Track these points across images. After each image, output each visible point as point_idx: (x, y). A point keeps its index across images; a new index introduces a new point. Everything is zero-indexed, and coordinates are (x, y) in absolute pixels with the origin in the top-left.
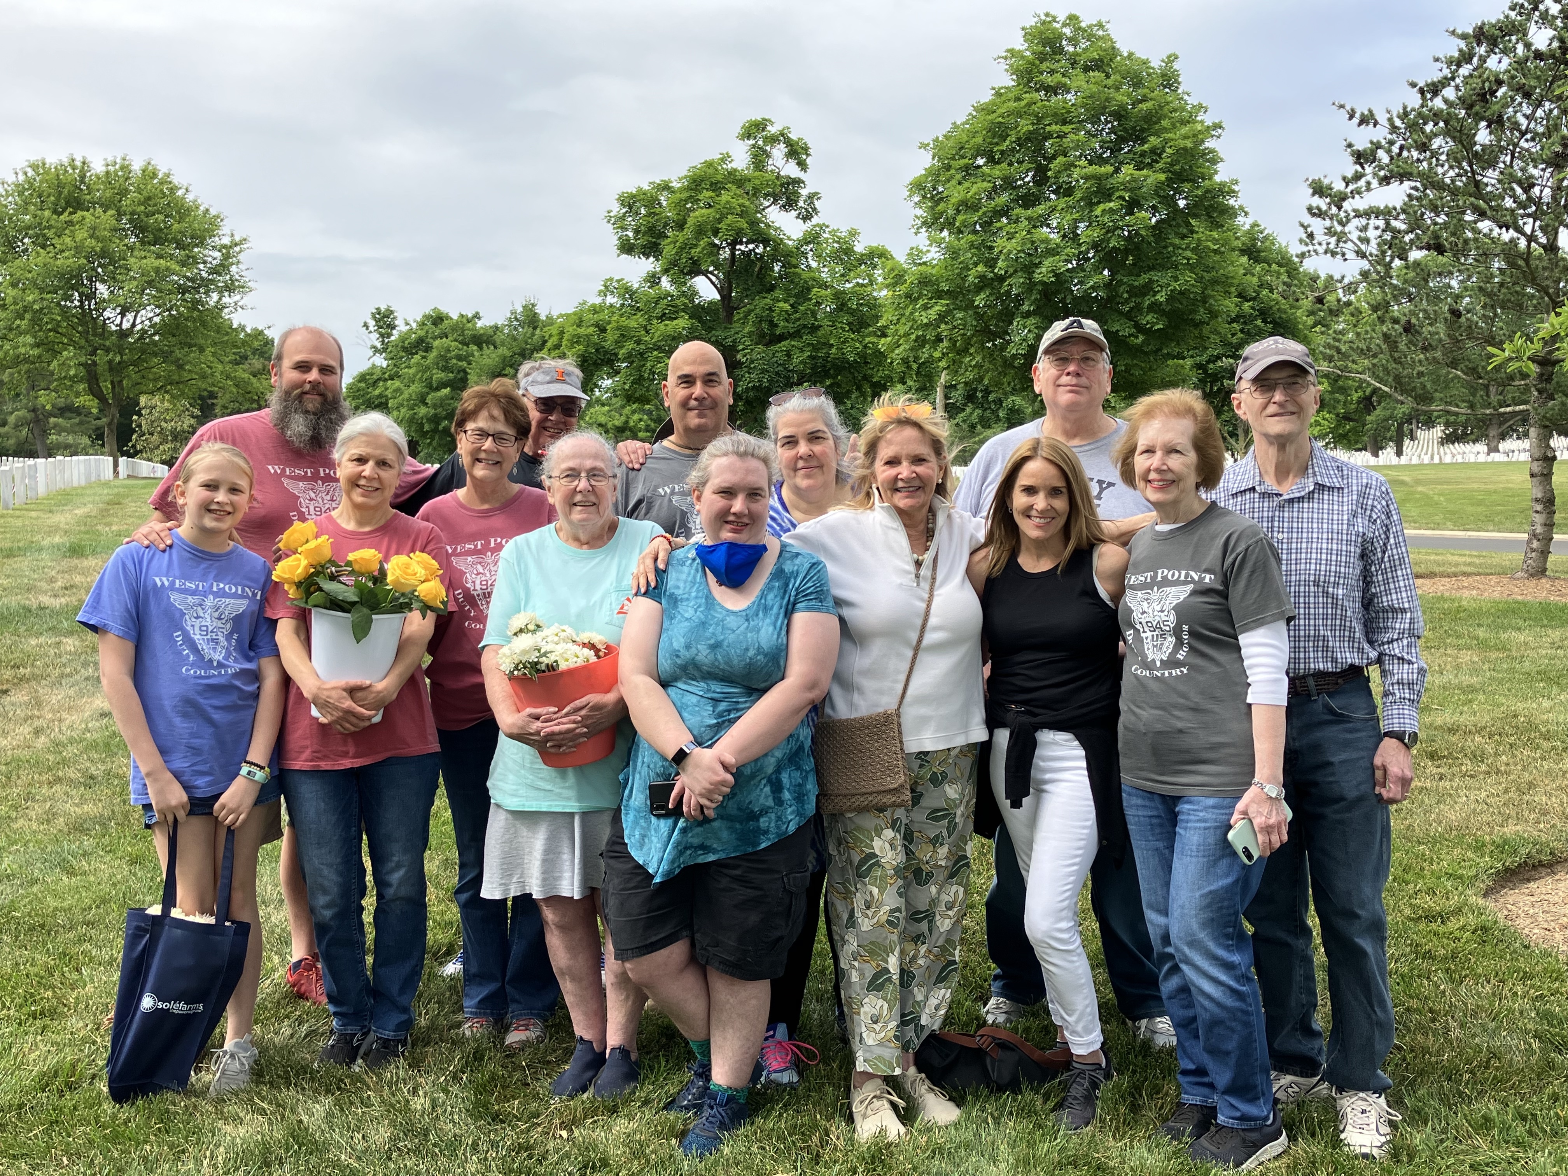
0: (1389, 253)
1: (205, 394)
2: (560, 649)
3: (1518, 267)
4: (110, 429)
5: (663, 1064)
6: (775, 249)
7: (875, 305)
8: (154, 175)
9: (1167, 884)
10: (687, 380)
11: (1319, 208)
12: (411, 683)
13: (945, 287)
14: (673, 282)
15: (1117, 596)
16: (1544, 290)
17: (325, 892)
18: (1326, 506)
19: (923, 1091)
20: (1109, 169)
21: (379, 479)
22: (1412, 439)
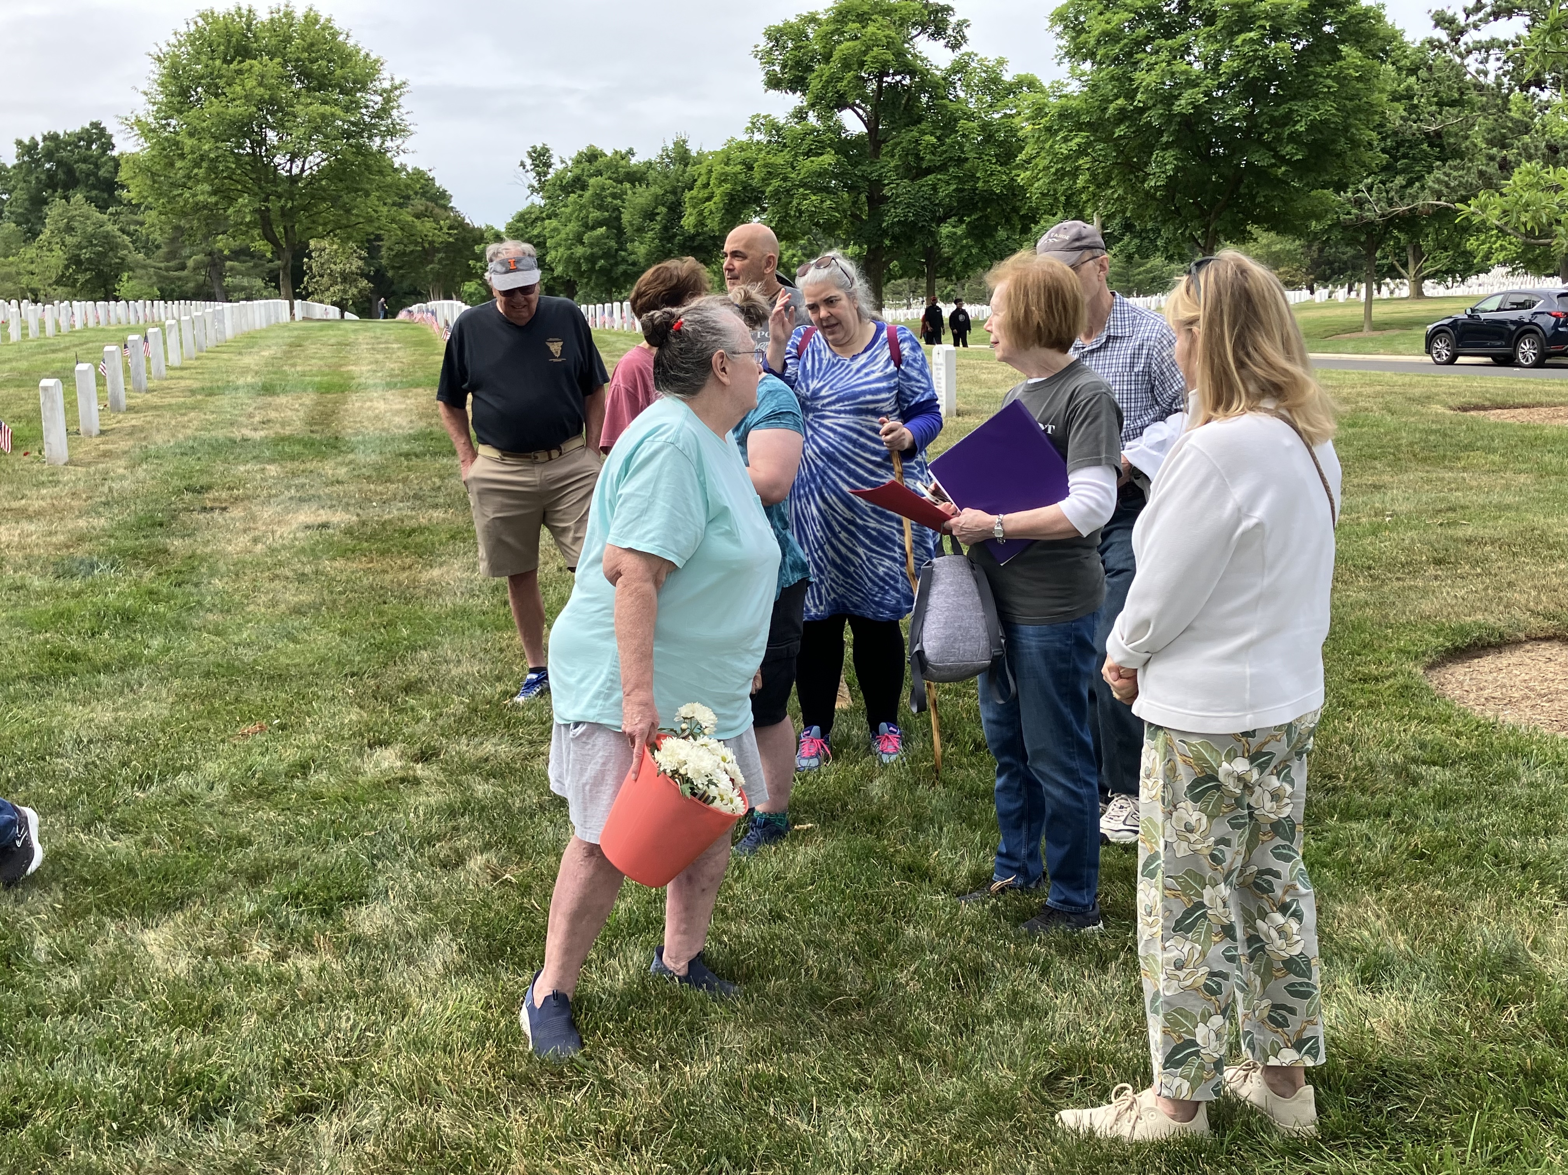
1: (372, 236)
4: (283, 271)
6: (922, 80)
7: (1017, 137)
8: (317, 21)
11: (1440, 40)
13: (1085, 119)
14: (819, 117)
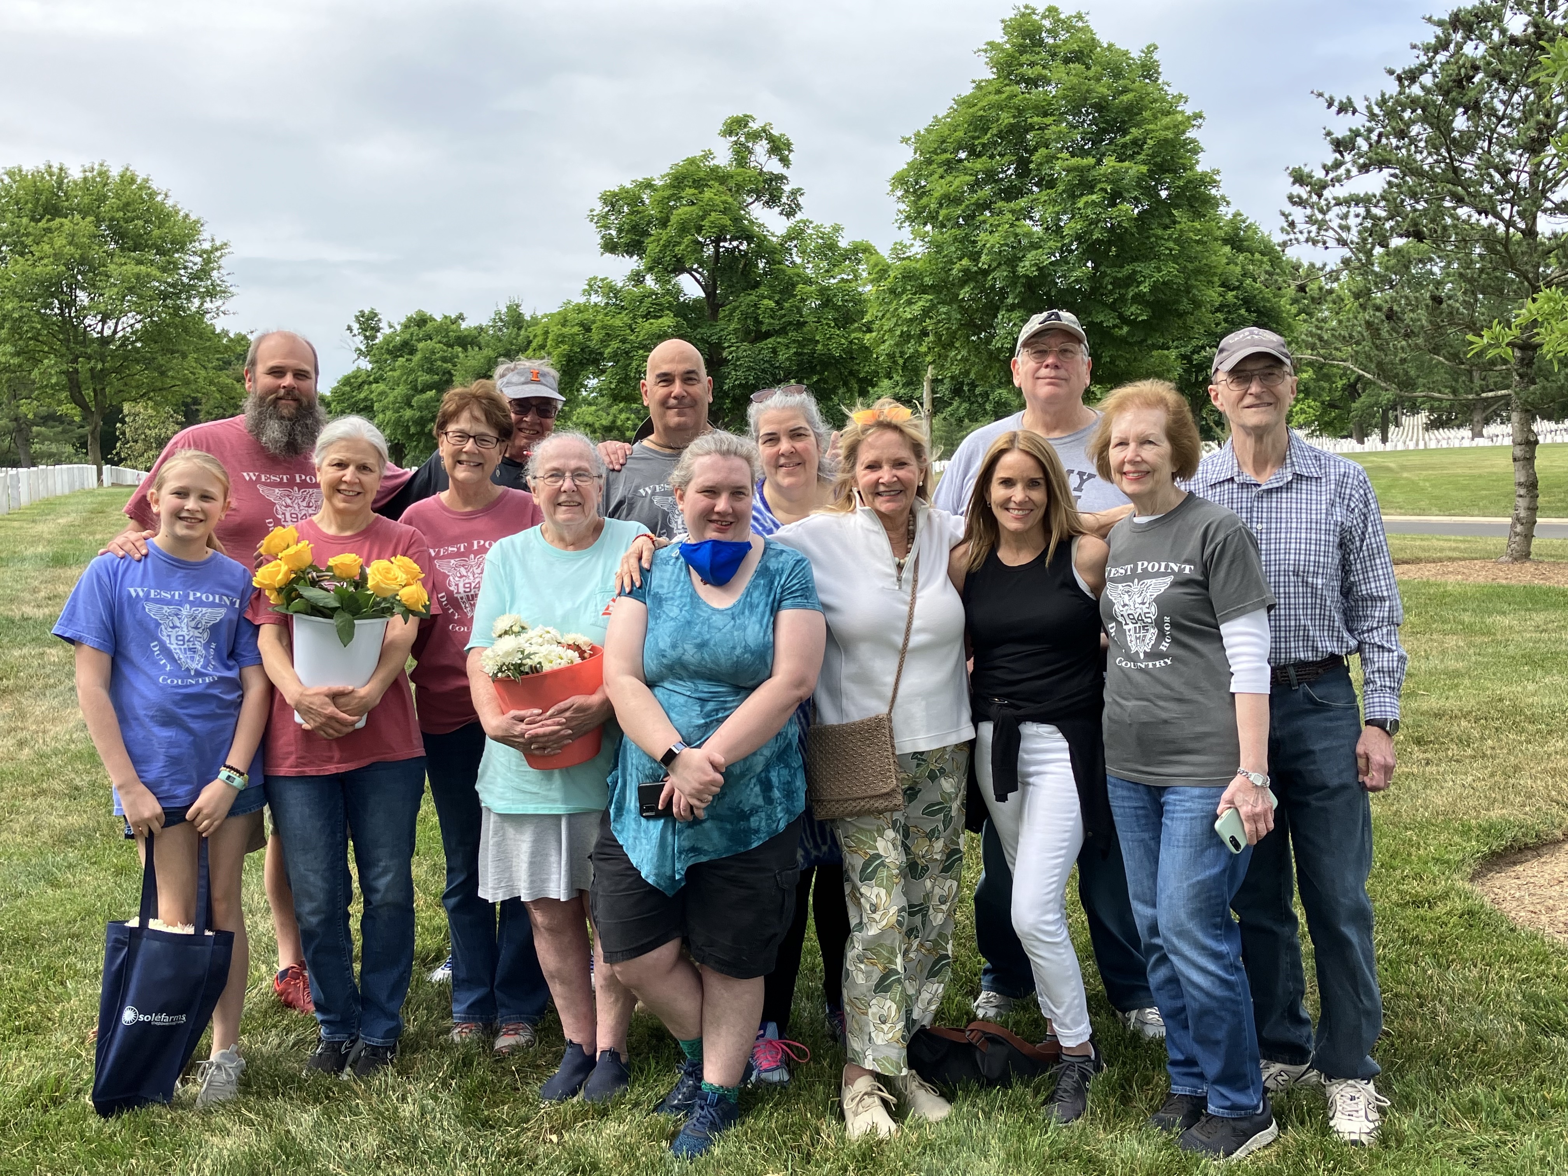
0: (1370, 240)
1: (189, 400)
2: (544, 650)
3: (1497, 253)
4: (93, 438)
5: (653, 1066)
6: (759, 246)
7: (860, 300)
8: (133, 181)
9: (1154, 875)
10: (666, 379)
11: (1299, 197)
12: (395, 687)
13: (928, 281)
14: (657, 280)
15: (1099, 587)
16: (1523, 275)
17: (311, 898)
18: (1304, 496)
19: (914, 1087)
20: (1091, 161)
21: (361, 483)
22: (1397, 426)
